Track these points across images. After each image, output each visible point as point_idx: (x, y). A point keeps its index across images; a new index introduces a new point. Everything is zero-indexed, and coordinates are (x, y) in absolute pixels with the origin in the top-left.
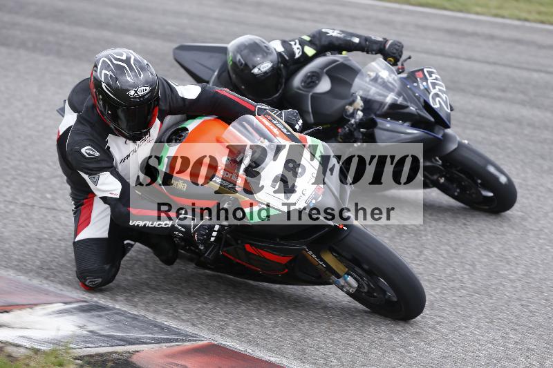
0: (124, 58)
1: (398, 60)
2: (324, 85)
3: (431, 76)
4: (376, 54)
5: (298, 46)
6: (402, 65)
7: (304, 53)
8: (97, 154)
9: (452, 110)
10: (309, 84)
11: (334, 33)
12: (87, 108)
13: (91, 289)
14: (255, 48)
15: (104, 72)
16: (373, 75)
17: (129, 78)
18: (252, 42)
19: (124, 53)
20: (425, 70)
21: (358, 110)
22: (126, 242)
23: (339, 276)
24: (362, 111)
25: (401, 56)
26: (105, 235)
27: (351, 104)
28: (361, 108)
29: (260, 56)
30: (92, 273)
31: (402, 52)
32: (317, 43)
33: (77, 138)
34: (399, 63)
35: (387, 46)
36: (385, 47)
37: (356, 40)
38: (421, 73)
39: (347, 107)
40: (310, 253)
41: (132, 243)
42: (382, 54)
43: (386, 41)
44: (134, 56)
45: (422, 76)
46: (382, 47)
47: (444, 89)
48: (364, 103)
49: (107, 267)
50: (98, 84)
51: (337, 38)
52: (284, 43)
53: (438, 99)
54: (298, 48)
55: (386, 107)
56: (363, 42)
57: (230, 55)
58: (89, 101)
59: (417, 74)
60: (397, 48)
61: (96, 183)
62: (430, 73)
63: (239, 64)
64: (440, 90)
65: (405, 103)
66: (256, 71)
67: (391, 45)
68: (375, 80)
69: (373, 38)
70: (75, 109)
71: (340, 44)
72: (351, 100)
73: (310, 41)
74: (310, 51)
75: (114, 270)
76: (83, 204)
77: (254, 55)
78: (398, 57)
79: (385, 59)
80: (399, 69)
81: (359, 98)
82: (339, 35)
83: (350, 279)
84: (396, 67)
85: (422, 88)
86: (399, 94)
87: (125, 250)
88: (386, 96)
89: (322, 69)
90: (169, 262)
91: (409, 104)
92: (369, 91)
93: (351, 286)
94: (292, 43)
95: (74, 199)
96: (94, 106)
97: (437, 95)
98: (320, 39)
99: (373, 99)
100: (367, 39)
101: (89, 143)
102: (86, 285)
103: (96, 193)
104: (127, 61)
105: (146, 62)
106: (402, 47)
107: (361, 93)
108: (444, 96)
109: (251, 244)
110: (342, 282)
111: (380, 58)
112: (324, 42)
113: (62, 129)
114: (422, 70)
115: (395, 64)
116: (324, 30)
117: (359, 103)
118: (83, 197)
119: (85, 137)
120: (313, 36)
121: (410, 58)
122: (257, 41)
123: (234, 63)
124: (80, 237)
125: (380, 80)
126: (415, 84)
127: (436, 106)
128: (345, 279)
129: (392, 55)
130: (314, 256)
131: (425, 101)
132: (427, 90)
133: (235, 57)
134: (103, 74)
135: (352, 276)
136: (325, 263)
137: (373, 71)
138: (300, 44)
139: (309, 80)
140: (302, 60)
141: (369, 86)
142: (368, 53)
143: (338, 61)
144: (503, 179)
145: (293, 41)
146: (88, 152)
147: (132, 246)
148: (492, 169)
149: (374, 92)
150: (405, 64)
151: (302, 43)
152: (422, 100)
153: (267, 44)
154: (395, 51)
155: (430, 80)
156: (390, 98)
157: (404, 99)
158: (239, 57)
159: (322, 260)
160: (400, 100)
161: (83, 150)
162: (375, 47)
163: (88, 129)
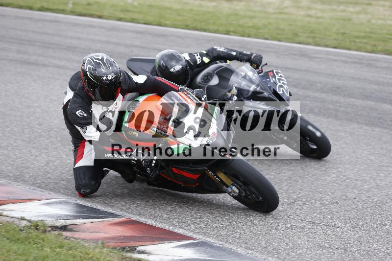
0: (100, 58)
1: (259, 66)
2: (215, 81)
3: (278, 75)
4: (246, 62)
5: (199, 56)
6: (262, 68)
7: (203, 62)
8: (85, 115)
9: (290, 95)
10: (206, 80)
11: (222, 49)
12: (80, 88)
13: (84, 196)
14: (172, 57)
15: (89, 66)
16: (243, 74)
17: (103, 70)
18: (170, 53)
19: (100, 55)
20: (274, 71)
21: (234, 95)
22: (104, 169)
23: (228, 186)
24: (236, 96)
25: (261, 64)
26: (92, 164)
27: (229, 91)
28: (236, 94)
29: (175, 62)
30: (84, 186)
31: (261, 61)
32: (211, 55)
33: (74, 106)
34: (260, 68)
35: (253, 57)
36: (251, 57)
37: (234, 54)
38: (271, 73)
39: (227, 93)
40: (211, 172)
41: (109, 170)
42: (249, 62)
43: (252, 54)
44: (106, 57)
45: (272, 74)
46: (250, 58)
47: (286, 83)
48: (238, 91)
49: (93, 183)
50: (85, 73)
51: (222, 52)
52: (190, 55)
53: (282, 88)
54: (199, 58)
55: (250, 93)
56: (238, 54)
57: (157, 61)
58: (80, 84)
59: (269, 73)
60: (259, 58)
61: (85, 132)
62: (277, 73)
63: (162, 66)
64: (283, 83)
65: (262, 91)
66: (172, 70)
67: (255, 56)
68: (245, 77)
69: (244, 52)
70: (72, 89)
71: (224, 56)
72: (229, 89)
73: (206, 54)
74: (206, 60)
75: (98, 184)
76: (78, 146)
77: (171, 61)
78: (259, 64)
79: (251, 65)
80: (259, 71)
81: (234, 88)
82: (224, 50)
83: (234, 188)
84: (258, 70)
85: (272, 81)
86: (258, 86)
87: (104, 174)
88: (250, 87)
89: (214, 71)
90: (130, 181)
91: (264, 91)
92: (241, 84)
93: (235, 192)
94: (196, 55)
95: (74, 143)
96: (83, 87)
97: (281, 86)
98: (212, 53)
99: (243, 88)
100: (240, 53)
101: (81, 108)
102: (81, 194)
103: (85, 138)
104: (102, 60)
105: (113, 60)
106: (262, 58)
107: (236, 85)
108: (285, 87)
109: (175, 167)
110: (229, 190)
111: (248, 64)
112: (215, 54)
113: (65, 101)
114: (273, 71)
115: (257, 68)
116: (215, 47)
117: (235, 91)
118: (79, 142)
119: (78, 105)
120: (208, 51)
121: (266, 64)
122: (174, 53)
123: (159, 66)
124: (78, 165)
125: (247, 78)
126: (268, 80)
127: (280, 93)
128: (231, 188)
129: (256, 63)
130: (212, 174)
131: (274, 89)
132: (275, 83)
133: (160, 62)
134: (88, 67)
135: (235, 186)
136: (219, 178)
137: (243, 72)
138: (200, 56)
139: (206, 78)
140: (202, 65)
141: (241, 81)
142: (241, 61)
143: (223, 66)
144: (318, 134)
145: (196, 53)
146: (80, 113)
147: (108, 171)
148: (310, 128)
149: (244, 84)
150: (263, 68)
151: (202, 55)
152: (272, 89)
153: (180, 54)
154: (257, 60)
155: (277, 77)
156: (253, 88)
157: (261, 88)
158: (162, 62)
159: (218, 177)
160: (258, 89)
161: (77, 113)
162: (245, 58)
163: (80, 100)
